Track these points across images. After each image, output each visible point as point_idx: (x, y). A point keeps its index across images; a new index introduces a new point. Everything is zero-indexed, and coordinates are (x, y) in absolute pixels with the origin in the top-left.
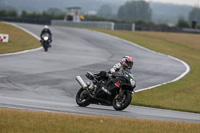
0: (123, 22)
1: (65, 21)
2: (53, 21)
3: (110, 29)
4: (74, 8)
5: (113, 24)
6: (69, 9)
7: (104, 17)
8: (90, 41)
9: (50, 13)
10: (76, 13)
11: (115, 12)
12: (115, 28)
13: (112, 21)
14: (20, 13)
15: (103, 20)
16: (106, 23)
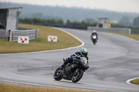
0: (137, 29)
1: (97, 27)
2: (89, 28)
3: (128, 33)
4: (104, 19)
5: (130, 30)
6: (100, 19)
7: (124, 25)
8: (114, 41)
9: (86, 22)
10: (105, 22)
11: (131, 22)
12: (132, 33)
13: (129, 27)
14: (65, 22)
15: (123, 27)
16: (125, 29)
